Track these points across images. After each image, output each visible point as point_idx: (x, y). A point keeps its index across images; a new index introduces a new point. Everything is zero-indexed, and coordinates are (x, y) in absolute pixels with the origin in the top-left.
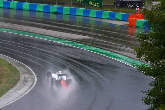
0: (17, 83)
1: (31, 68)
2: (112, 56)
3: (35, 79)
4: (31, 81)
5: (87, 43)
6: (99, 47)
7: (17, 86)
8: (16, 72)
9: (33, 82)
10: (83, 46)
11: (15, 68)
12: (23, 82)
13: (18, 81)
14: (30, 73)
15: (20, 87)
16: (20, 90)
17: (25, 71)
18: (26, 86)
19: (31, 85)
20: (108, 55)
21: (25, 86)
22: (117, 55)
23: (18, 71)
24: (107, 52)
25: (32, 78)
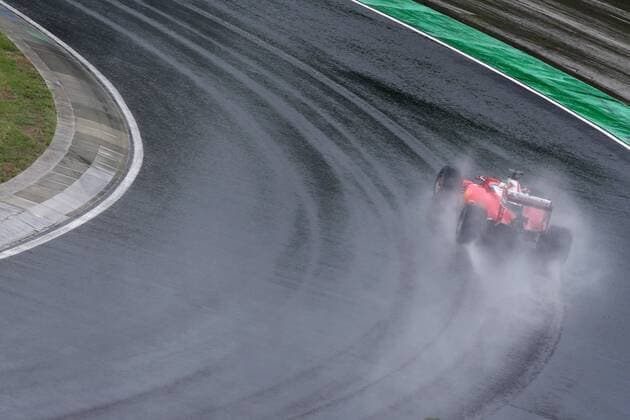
0: (32, 162)
1: (121, 93)
2: (586, 105)
3: (132, 157)
4: (109, 164)
5: (458, 10)
6: (518, 41)
7: (26, 178)
8: (38, 99)
9: (118, 173)
10: (429, 19)
11: (36, 76)
12: (63, 162)
13: (41, 152)
14: (110, 117)
15: (41, 183)
16: (39, 199)
17: (86, 100)
18: (77, 183)
19: (107, 188)
20: (560, 96)
21: (71, 182)
22: (613, 105)
23: (47, 95)
24: (561, 78)
25: (117, 149)
